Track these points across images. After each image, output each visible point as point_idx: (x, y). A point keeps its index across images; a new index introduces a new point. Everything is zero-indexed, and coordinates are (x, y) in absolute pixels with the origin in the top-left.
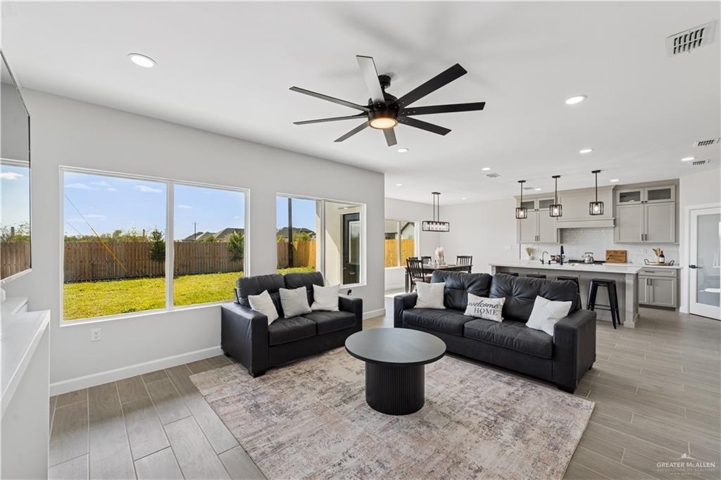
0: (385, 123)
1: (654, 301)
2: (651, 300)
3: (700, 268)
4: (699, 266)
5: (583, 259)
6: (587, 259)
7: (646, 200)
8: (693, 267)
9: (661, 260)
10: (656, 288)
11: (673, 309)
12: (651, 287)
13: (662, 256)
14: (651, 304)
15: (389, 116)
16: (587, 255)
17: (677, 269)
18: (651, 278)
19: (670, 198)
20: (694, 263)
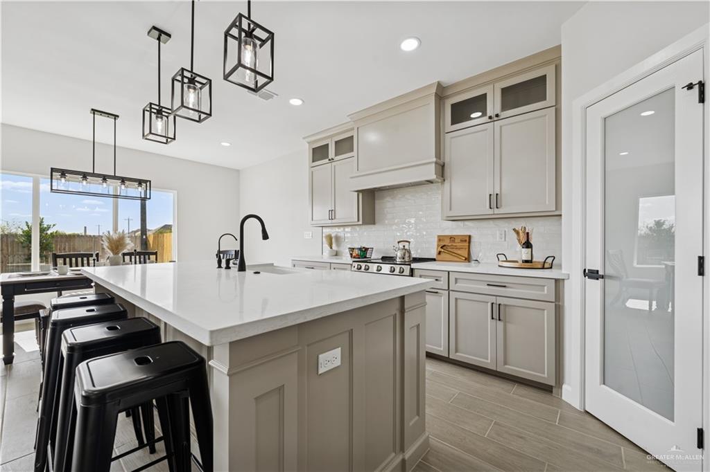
1: (505, 363)
2: (501, 358)
3: (611, 277)
4: (609, 271)
6: (399, 254)
7: (498, 110)
8: (592, 274)
9: (525, 254)
10: (511, 327)
11: (546, 389)
12: (500, 324)
13: (528, 245)
14: (501, 369)
16: (401, 246)
17: (557, 281)
18: (500, 300)
19: (544, 98)
20: (596, 265)
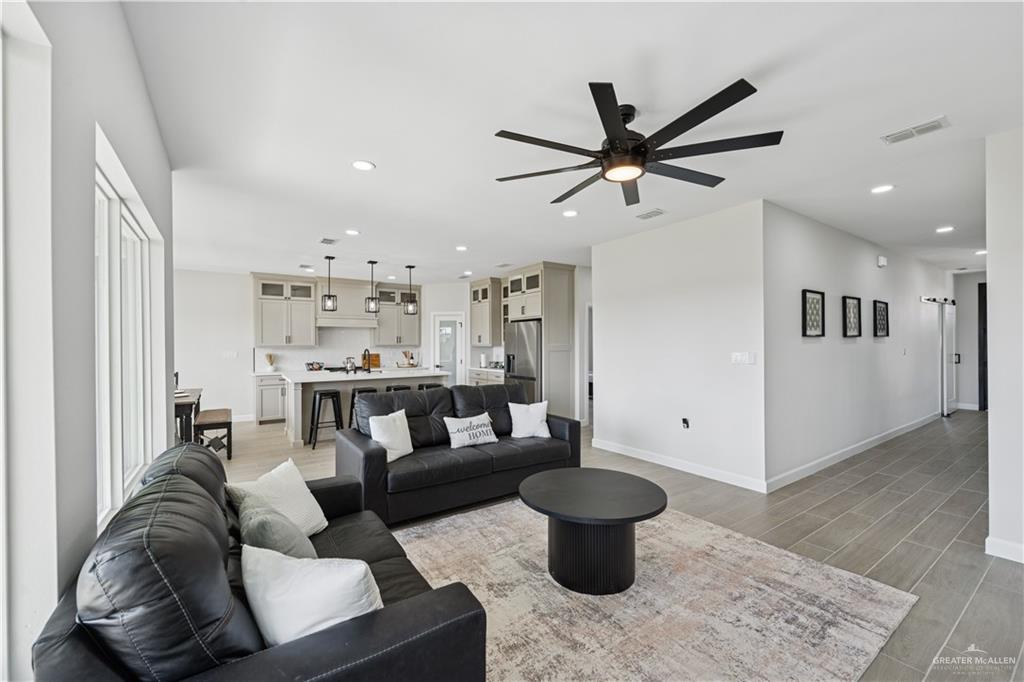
0: (626, 173)
5: (343, 366)
6: (349, 365)
8: (438, 366)
15: (633, 163)
16: (349, 360)
